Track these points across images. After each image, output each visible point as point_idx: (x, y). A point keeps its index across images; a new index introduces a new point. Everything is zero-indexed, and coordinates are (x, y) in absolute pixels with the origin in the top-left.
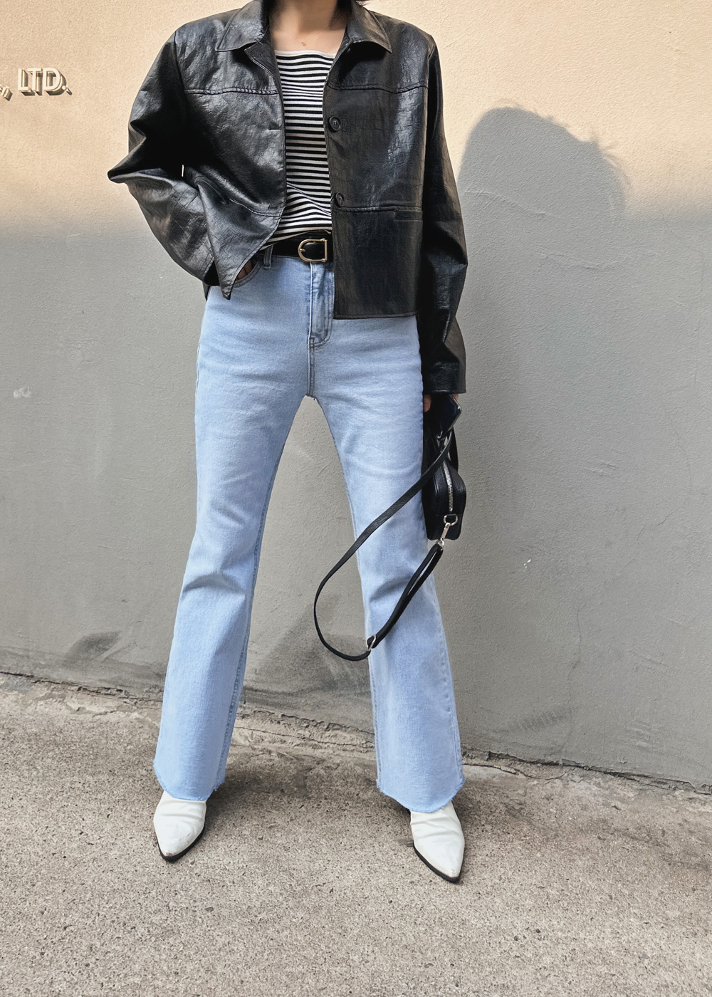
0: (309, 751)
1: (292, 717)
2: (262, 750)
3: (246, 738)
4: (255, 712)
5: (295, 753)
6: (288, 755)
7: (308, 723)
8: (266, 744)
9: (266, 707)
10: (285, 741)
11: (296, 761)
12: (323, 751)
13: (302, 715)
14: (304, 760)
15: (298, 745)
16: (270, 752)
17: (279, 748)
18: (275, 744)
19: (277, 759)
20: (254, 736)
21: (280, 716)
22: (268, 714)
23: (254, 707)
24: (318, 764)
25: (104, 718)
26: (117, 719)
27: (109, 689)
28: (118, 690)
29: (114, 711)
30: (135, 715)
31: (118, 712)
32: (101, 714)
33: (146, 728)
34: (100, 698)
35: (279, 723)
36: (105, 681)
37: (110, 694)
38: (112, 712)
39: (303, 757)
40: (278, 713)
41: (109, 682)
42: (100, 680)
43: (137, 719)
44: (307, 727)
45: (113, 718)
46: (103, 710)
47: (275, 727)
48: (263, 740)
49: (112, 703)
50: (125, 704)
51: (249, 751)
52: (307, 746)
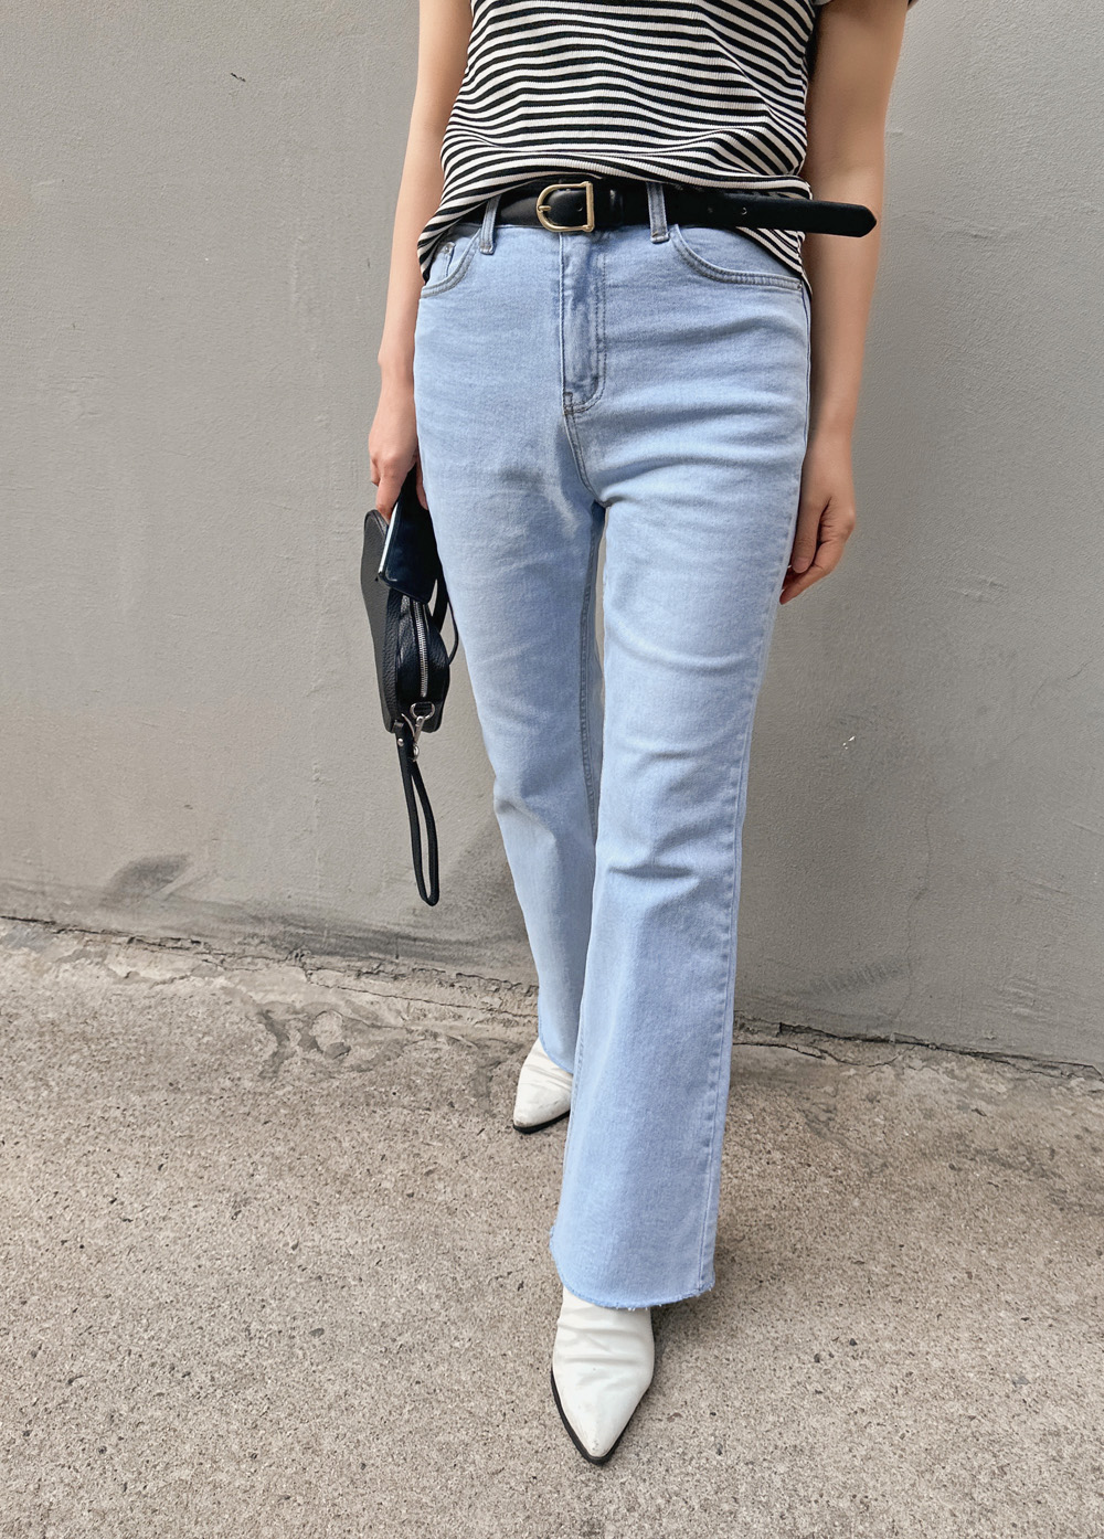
0: (498, 1030)
1: (473, 976)
2: (423, 1034)
3: (399, 1012)
4: (413, 970)
5: (476, 1035)
6: (464, 1041)
7: (498, 986)
8: (429, 1023)
9: (429, 963)
10: (460, 1017)
11: (475, 1049)
12: (520, 1029)
13: (488, 973)
14: (489, 1047)
15: (481, 1022)
16: (435, 1036)
17: (451, 1028)
18: (444, 1022)
19: (447, 1047)
20: (412, 1010)
21: (454, 976)
22: (435, 973)
23: (412, 963)
24: (512, 1053)
25: (169, 990)
26: (189, 990)
27: (179, 939)
28: (193, 942)
29: (186, 976)
30: (221, 981)
31: (192, 978)
32: (164, 983)
33: (237, 1003)
34: (164, 955)
35: (452, 985)
36: (171, 928)
37: (180, 948)
38: (182, 978)
39: (488, 1043)
40: (451, 972)
41: (178, 930)
42: (163, 928)
43: (223, 988)
44: (497, 990)
45: (182, 988)
46: (168, 976)
47: (446, 992)
48: (425, 1016)
49: (183, 962)
50: (205, 964)
51: (402, 1036)
52: (495, 1024)
